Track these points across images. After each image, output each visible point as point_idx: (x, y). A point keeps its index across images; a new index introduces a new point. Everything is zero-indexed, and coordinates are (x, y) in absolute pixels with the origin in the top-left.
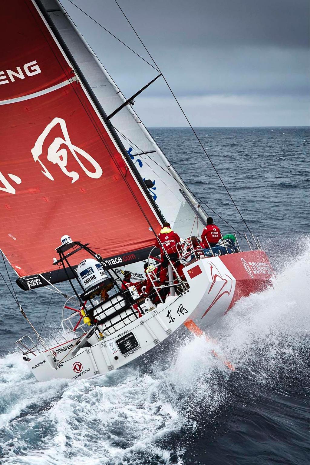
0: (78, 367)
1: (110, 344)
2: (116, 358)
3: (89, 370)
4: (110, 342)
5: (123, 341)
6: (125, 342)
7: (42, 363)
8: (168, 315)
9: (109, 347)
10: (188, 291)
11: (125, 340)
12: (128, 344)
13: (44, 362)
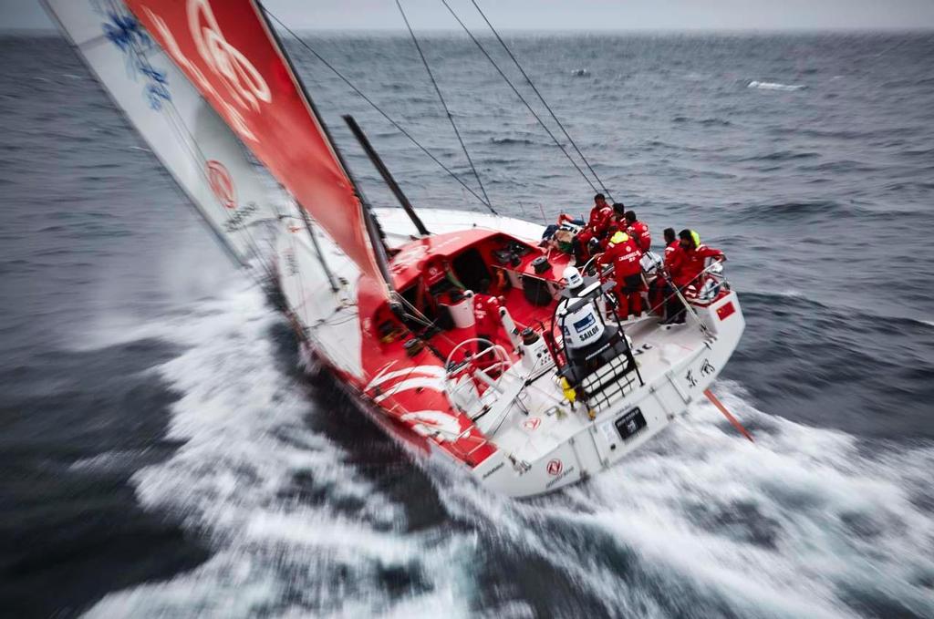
0: (555, 468)
1: (604, 428)
2: (613, 447)
3: (572, 469)
4: (603, 425)
5: (624, 420)
6: (628, 422)
7: (498, 468)
8: (688, 377)
9: (603, 432)
10: (715, 339)
11: (627, 418)
12: (633, 425)
13: (502, 464)
